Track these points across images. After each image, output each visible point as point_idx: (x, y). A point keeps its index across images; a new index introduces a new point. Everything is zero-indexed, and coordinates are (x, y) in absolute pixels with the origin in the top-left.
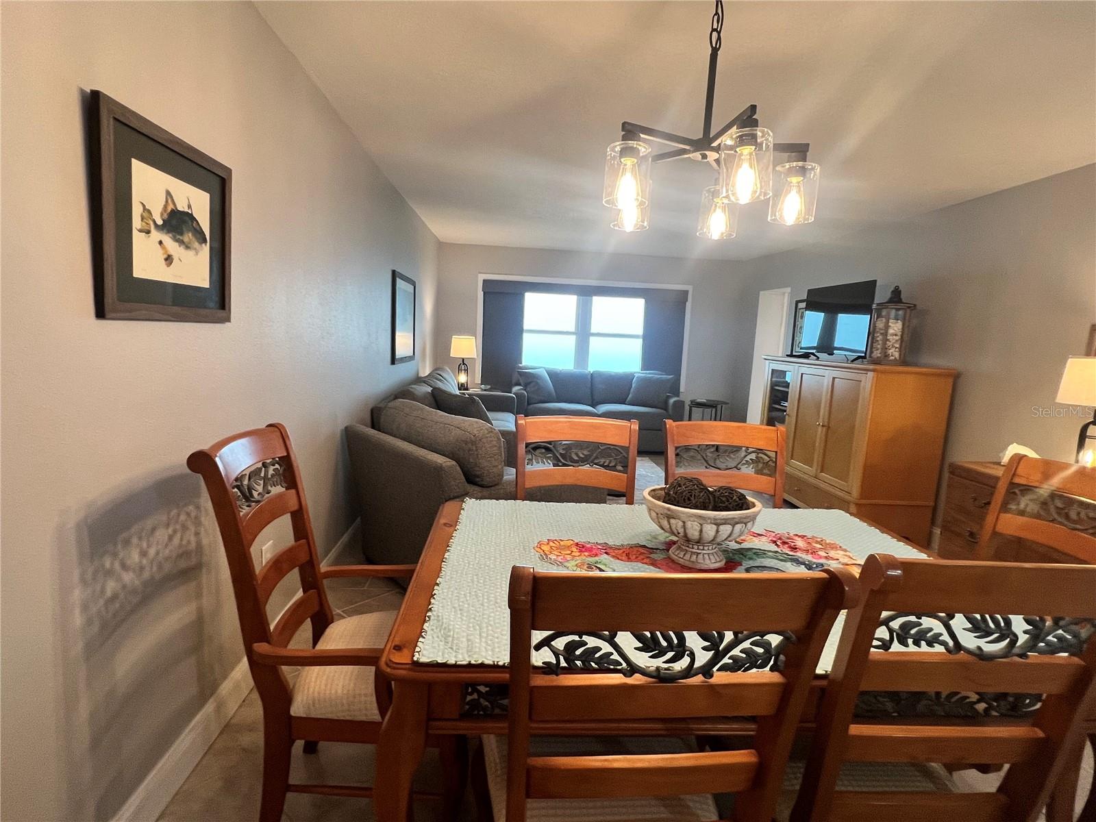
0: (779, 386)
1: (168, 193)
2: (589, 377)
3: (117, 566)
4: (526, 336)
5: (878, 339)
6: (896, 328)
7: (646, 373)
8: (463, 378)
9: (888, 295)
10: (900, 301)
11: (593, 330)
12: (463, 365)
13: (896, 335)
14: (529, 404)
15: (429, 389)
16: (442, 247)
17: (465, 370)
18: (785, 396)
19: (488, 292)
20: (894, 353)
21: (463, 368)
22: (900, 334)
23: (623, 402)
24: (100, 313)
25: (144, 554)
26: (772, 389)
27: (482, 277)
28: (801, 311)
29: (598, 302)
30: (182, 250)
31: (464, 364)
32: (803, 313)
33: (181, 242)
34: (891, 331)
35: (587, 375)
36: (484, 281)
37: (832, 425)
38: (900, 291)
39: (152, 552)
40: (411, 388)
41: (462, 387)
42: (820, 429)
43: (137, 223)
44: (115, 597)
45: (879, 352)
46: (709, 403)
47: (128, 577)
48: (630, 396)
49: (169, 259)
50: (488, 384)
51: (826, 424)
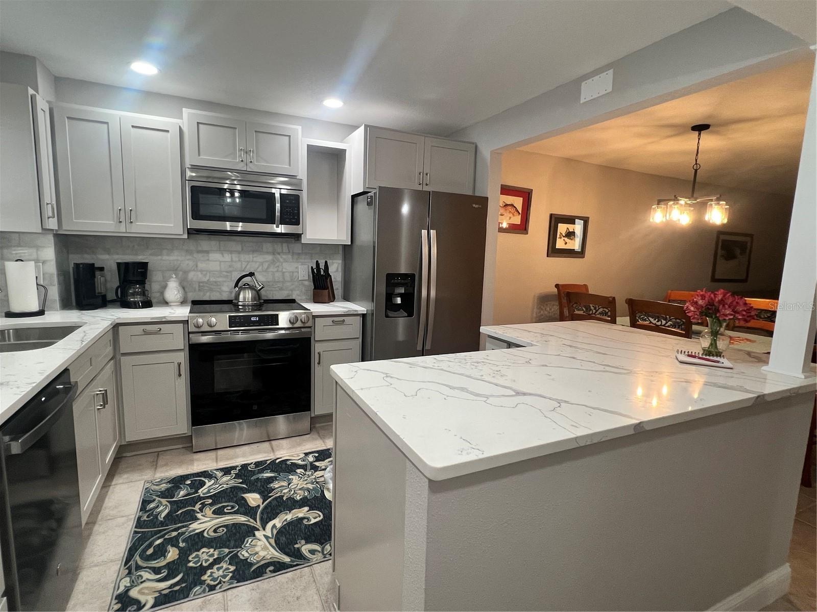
1: (568, 228)
3: (544, 309)
24: (547, 257)
25: (550, 309)
30: (570, 241)
33: (570, 239)
39: (553, 310)
43: (558, 236)
44: (542, 315)
47: (546, 313)
49: (566, 243)
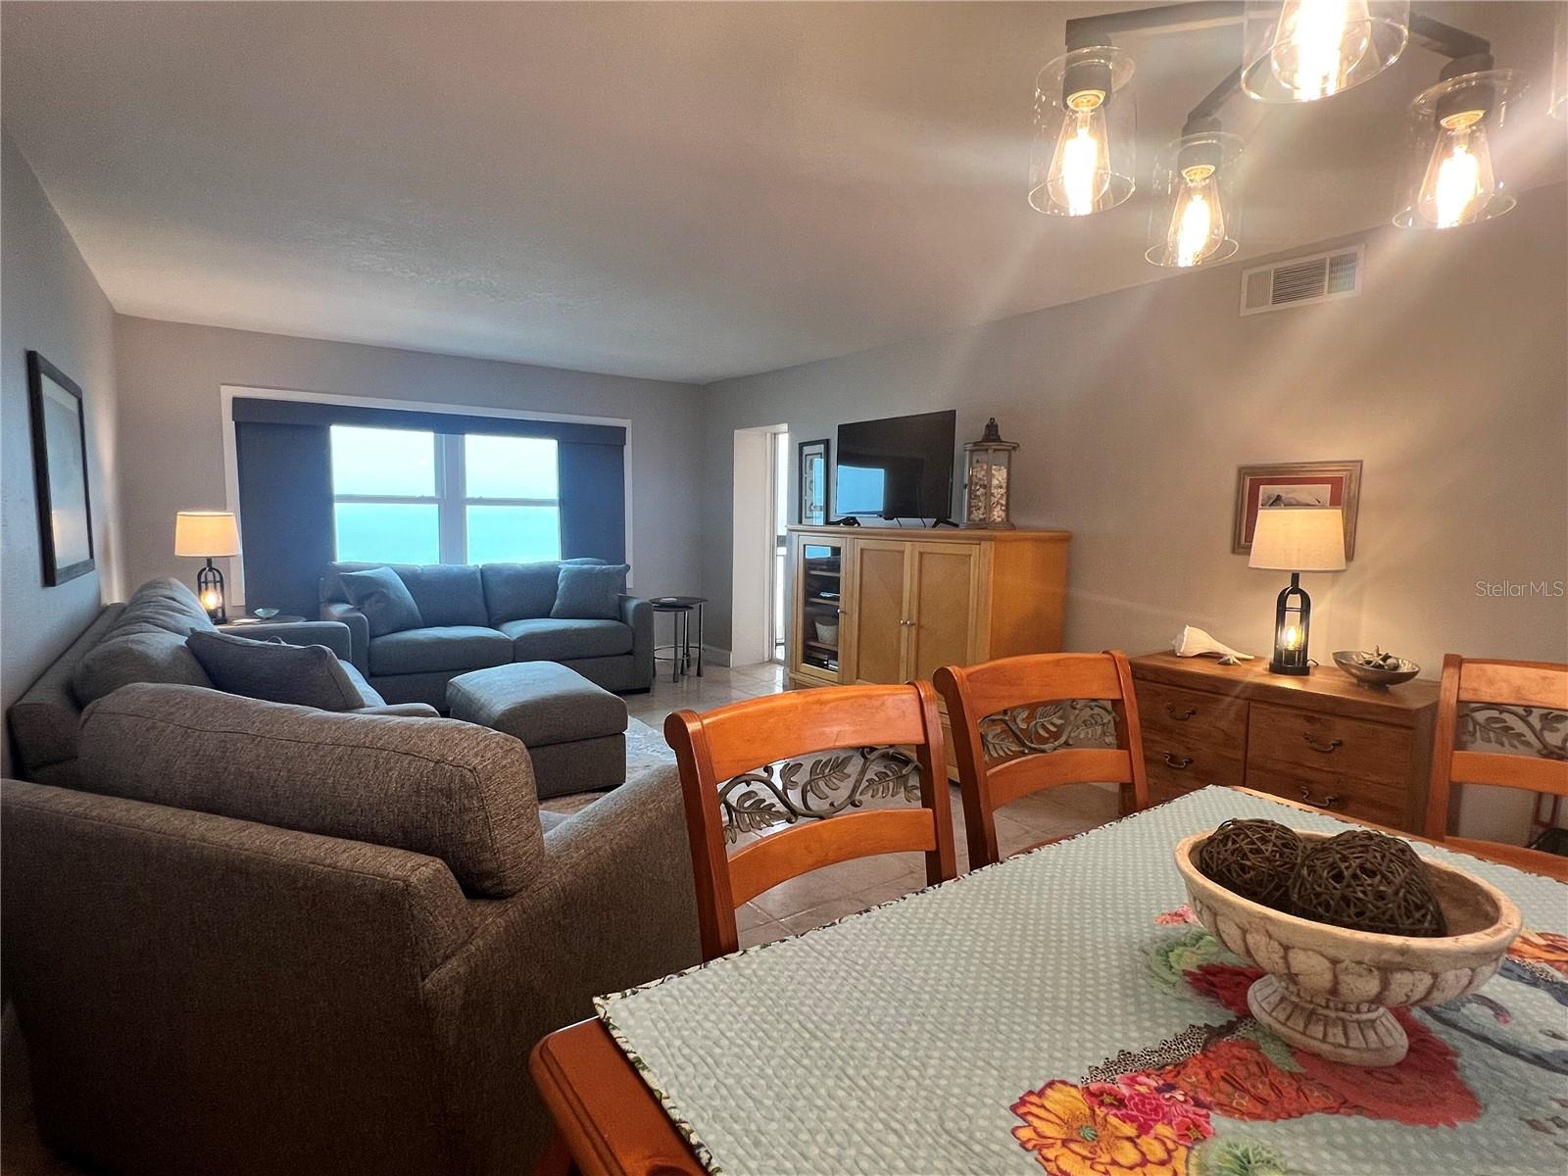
0: (814, 569)
2: (479, 576)
4: (338, 508)
5: (978, 493)
6: (1000, 478)
7: (576, 563)
8: (211, 599)
9: (980, 431)
10: (998, 439)
11: (471, 492)
12: (208, 573)
13: (1001, 487)
14: (373, 637)
15: (182, 640)
16: (126, 326)
17: (215, 582)
18: (833, 585)
19: (245, 423)
20: (998, 514)
21: (210, 577)
22: (1004, 485)
23: (546, 614)
26: (807, 576)
27: (228, 393)
28: (809, 458)
29: (475, 445)
31: (211, 569)
32: (812, 461)
34: (995, 482)
35: (474, 573)
36: (235, 400)
37: (924, 621)
38: (997, 426)
40: (133, 641)
41: (217, 617)
42: (904, 629)
45: (981, 512)
46: (681, 603)
48: (557, 602)
50: (274, 607)
51: (915, 620)
